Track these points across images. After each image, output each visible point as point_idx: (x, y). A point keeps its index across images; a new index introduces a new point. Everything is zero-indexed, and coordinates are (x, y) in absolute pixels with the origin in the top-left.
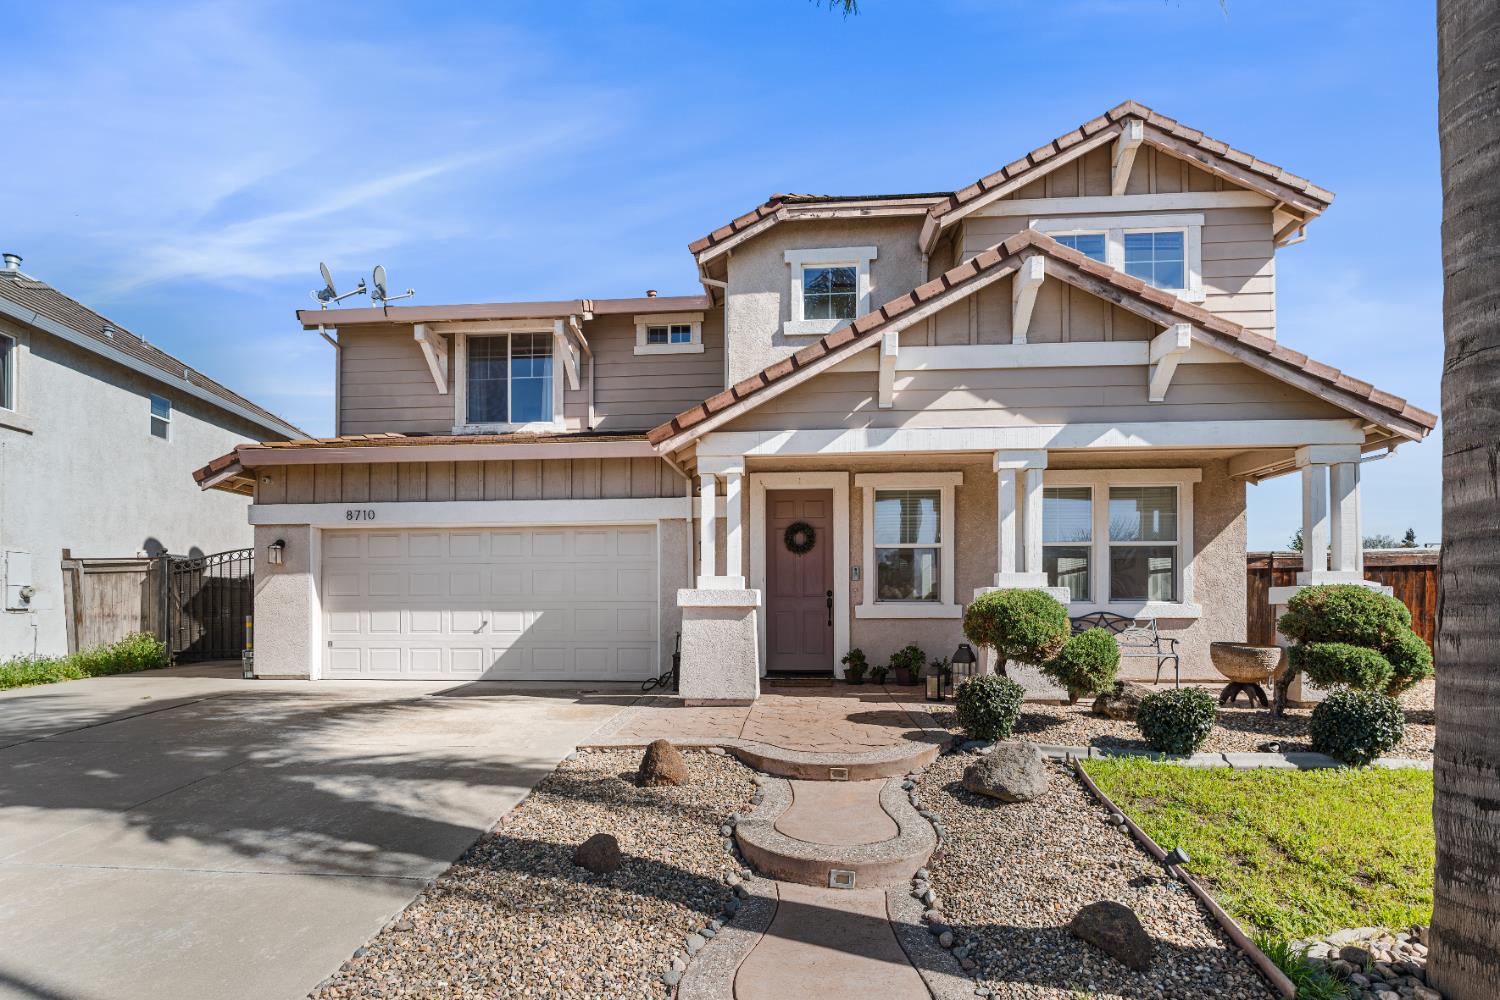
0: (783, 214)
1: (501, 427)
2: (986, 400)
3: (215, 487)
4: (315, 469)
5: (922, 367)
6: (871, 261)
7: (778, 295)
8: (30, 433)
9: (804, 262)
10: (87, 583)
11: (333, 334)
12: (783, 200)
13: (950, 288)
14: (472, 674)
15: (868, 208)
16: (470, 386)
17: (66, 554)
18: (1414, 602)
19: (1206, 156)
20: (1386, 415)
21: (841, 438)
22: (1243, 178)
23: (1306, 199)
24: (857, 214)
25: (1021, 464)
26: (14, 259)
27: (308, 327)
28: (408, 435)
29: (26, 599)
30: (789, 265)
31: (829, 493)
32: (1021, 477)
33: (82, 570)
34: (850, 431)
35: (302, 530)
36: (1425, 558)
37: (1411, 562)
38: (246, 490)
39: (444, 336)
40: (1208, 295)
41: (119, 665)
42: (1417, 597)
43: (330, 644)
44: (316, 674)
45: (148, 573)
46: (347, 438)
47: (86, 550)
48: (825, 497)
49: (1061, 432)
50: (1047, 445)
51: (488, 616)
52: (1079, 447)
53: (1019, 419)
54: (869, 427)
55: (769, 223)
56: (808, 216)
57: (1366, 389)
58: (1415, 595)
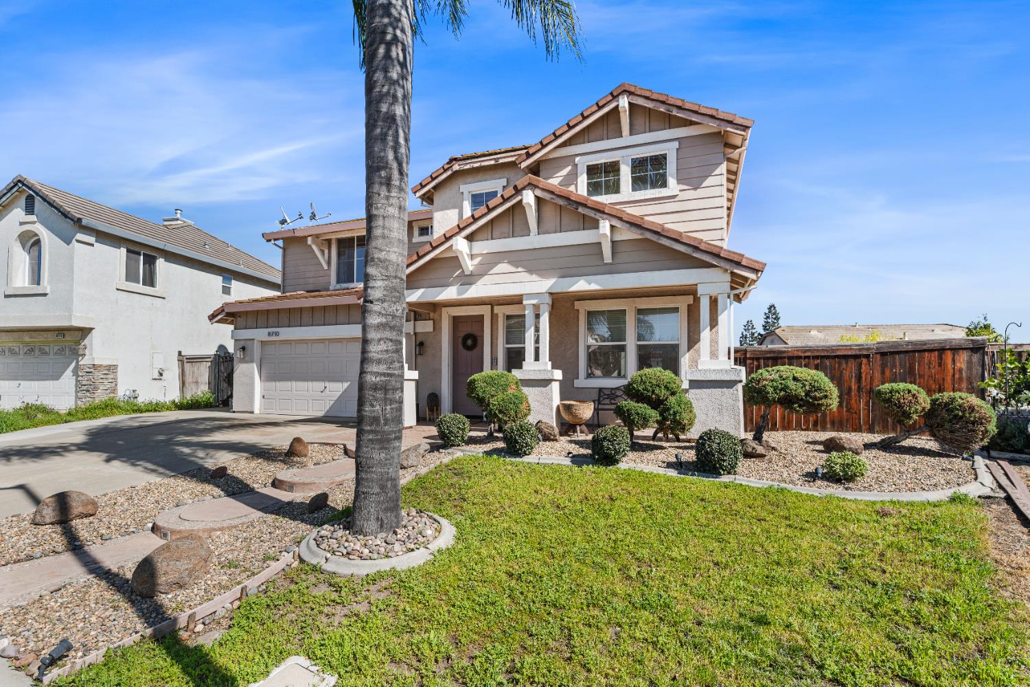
0: (456, 167)
1: (351, 285)
2: (517, 267)
3: (216, 322)
4: (257, 313)
5: (485, 252)
6: (504, 187)
7: (458, 210)
8: (164, 298)
9: (470, 190)
10: (187, 366)
11: (280, 243)
12: (456, 159)
13: (490, 210)
14: (321, 414)
15: (499, 158)
16: (339, 264)
17: (180, 353)
18: (853, 380)
19: (671, 108)
20: (733, 265)
21: (446, 291)
22: (694, 118)
23: (736, 126)
24: (492, 162)
25: (534, 302)
26: (179, 211)
27: (269, 241)
28: (308, 292)
29: (161, 375)
30: (462, 193)
31: (482, 316)
32: (536, 307)
33: (185, 361)
34: (451, 287)
35: (251, 342)
36: (860, 350)
37: (849, 353)
38: (231, 323)
39: (326, 240)
40: (681, 191)
41: (194, 405)
42: (855, 377)
43: (264, 397)
44: (257, 411)
45: (211, 362)
46: (288, 294)
47: (187, 352)
48: (480, 318)
49: (554, 283)
50: (548, 289)
51: (327, 384)
52: (564, 290)
53: (534, 277)
54: (461, 285)
55: (449, 173)
56: (468, 167)
57: (718, 249)
58: (854, 375)
